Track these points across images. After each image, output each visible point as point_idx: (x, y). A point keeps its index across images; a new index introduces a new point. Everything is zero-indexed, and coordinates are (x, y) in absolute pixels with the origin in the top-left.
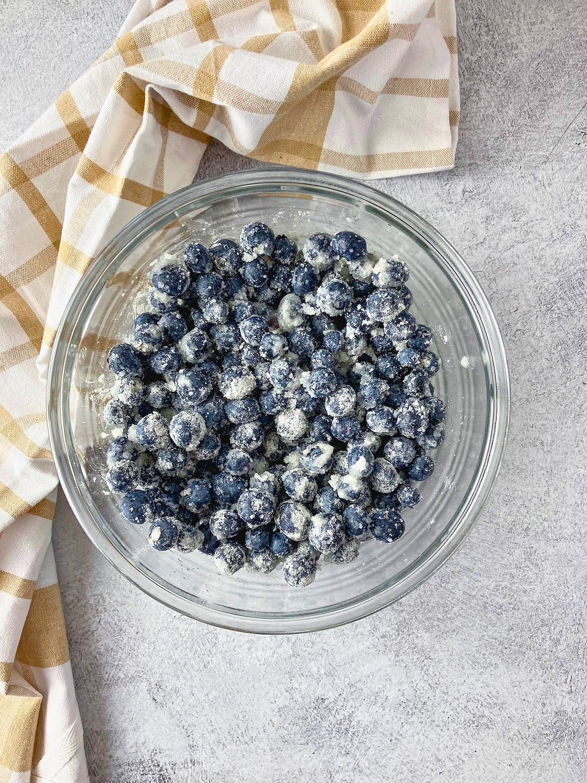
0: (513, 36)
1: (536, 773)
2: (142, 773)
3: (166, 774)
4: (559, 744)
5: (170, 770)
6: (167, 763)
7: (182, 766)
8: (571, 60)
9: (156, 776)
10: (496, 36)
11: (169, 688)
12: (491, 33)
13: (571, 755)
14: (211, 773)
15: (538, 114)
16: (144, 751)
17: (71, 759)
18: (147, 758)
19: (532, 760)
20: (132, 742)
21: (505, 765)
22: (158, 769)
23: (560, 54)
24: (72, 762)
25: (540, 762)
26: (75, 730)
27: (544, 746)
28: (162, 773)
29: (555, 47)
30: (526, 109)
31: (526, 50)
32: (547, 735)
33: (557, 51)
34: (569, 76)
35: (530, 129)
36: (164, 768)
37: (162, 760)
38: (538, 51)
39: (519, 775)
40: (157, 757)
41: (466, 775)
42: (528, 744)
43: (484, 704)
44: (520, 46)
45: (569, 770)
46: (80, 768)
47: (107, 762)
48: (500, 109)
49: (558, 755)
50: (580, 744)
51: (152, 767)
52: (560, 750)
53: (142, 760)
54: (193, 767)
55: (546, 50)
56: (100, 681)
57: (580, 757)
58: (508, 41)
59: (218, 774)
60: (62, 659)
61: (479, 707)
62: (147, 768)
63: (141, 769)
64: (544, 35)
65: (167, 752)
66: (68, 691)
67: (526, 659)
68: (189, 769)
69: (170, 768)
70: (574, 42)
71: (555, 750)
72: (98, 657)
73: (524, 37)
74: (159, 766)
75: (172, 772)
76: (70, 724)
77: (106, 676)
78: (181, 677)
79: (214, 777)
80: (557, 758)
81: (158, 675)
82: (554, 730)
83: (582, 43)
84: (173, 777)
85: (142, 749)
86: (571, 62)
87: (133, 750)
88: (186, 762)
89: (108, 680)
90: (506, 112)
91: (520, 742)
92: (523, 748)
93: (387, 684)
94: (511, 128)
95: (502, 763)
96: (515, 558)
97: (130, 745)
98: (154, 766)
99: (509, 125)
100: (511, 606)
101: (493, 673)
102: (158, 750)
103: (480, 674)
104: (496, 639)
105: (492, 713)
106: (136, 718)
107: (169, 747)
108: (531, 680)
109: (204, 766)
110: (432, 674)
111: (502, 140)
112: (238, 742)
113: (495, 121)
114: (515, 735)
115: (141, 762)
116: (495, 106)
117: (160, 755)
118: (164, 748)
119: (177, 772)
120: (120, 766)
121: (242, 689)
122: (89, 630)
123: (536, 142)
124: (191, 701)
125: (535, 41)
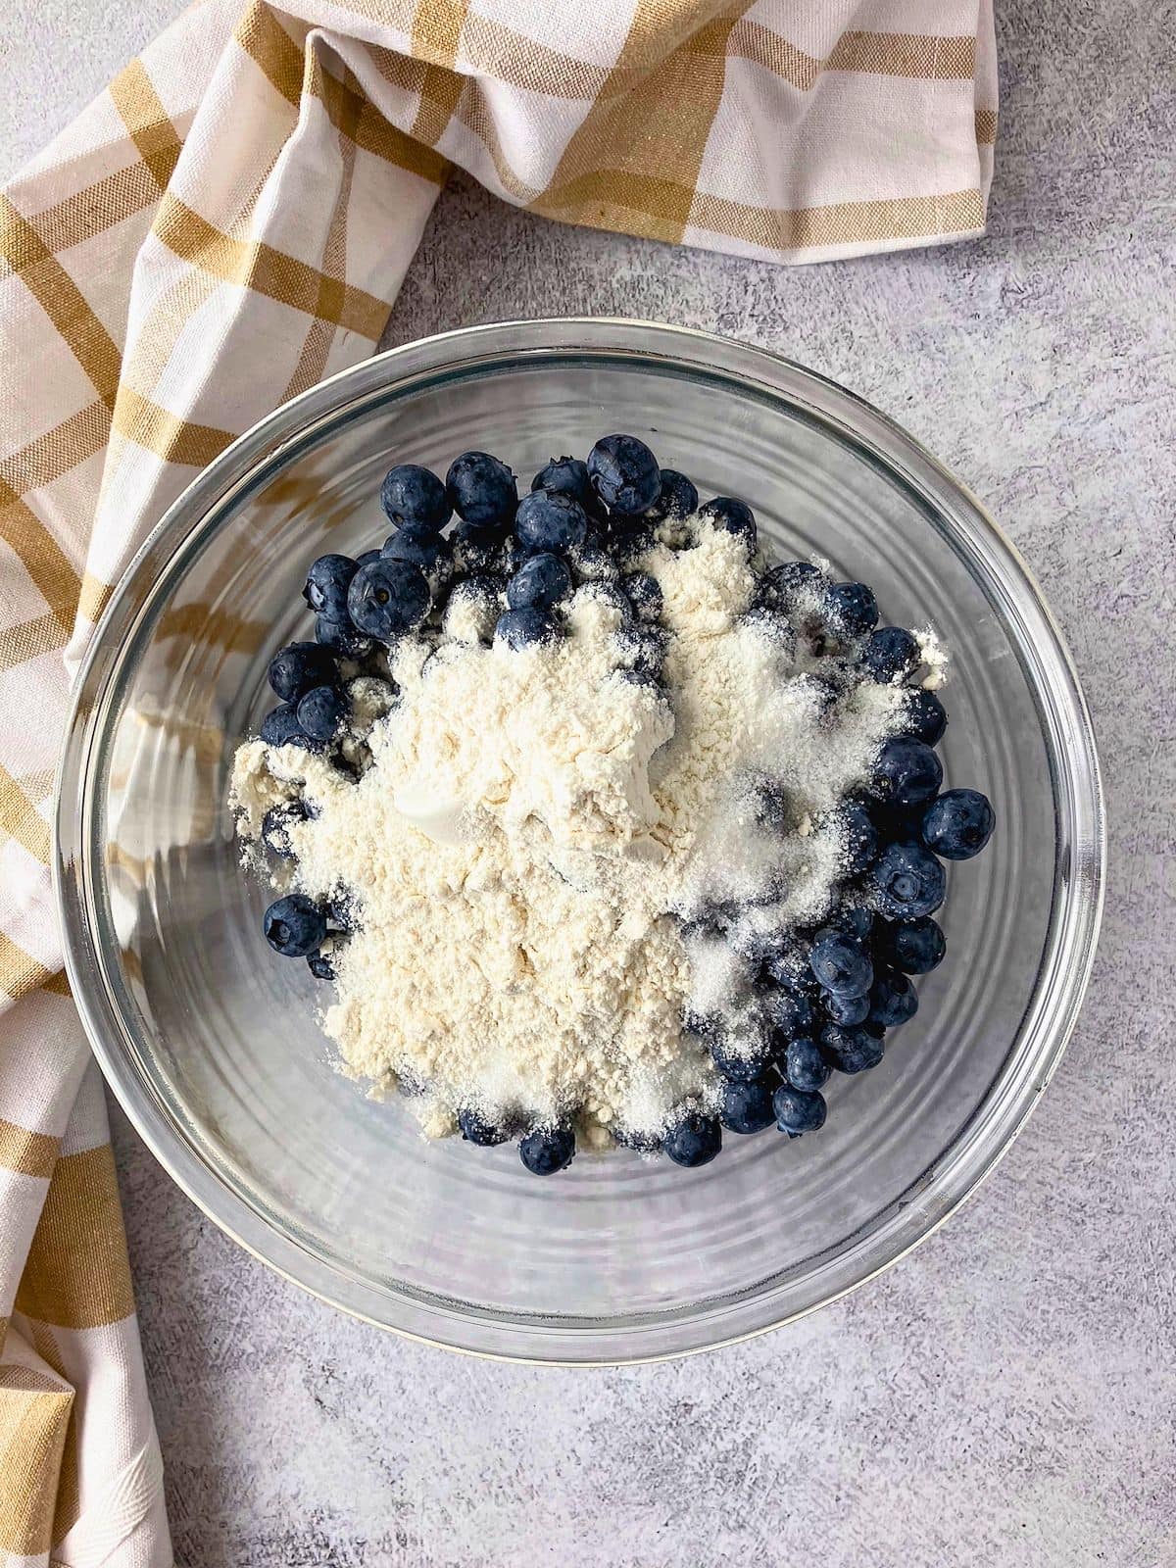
2: (290, 1561)
5: (351, 1557)
6: (346, 1540)
7: (377, 1548)
11: (351, 1376)
15: (1169, 119)
16: (297, 1514)
17: (135, 1528)
18: (302, 1527)
19: (1149, 1544)
20: (269, 1493)
21: (1089, 1555)
22: (325, 1552)
24: (138, 1536)
25: (1167, 1549)
26: (145, 1467)
28: (335, 1561)
30: (1142, 108)
35: (1152, 151)
36: (339, 1550)
37: (336, 1534)
40: (323, 1527)
42: (1141, 1509)
43: (1045, 1421)
46: (156, 1548)
47: (216, 1535)
48: (1086, 108)
51: (313, 1549)
53: (292, 1533)
54: (402, 1550)
56: (201, 1358)
60: (118, 1310)
61: (1033, 1429)
62: (301, 1551)
63: (290, 1553)
65: (346, 1517)
66: (131, 1380)
67: (1138, 1323)
68: (394, 1555)
69: (351, 1551)
72: (197, 1307)
74: (327, 1546)
75: (356, 1561)
76: (134, 1451)
77: (215, 1348)
78: (378, 1352)
81: (327, 1346)
85: (292, 1508)
87: (272, 1510)
88: (387, 1539)
89: (218, 1356)
90: (1100, 115)
91: (1123, 1505)
92: (1129, 1519)
93: (830, 1375)
94: (1110, 150)
95: (1082, 1551)
96: (1114, 1100)
97: (265, 1499)
98: (317, 1545)
99: (1107, 143)
100: (1106, 1206)
101: (1065, 1353)
102: (326, 1513)
103: (1036, 1356)
104: (1070, 1278)
105: (1061, 1442)
106: (278, 1441)
107: (351, 1505)
108: (1148, 1371)
109: (426, 1548)
110: (928, 1353)
111: (1090, 176)
112: (501, 1497)
113: (1074, 134)
114: (1111, 1489)
115: (290, 1538)
116: (1076, 100)
117: (331, 1522)
118: (339, 1507)
119: (366, 1560)
120: (243, 1545)
121: (510, 1381)
122: (178, 1248)
123: (1166, 180)
124: (399, 1405)
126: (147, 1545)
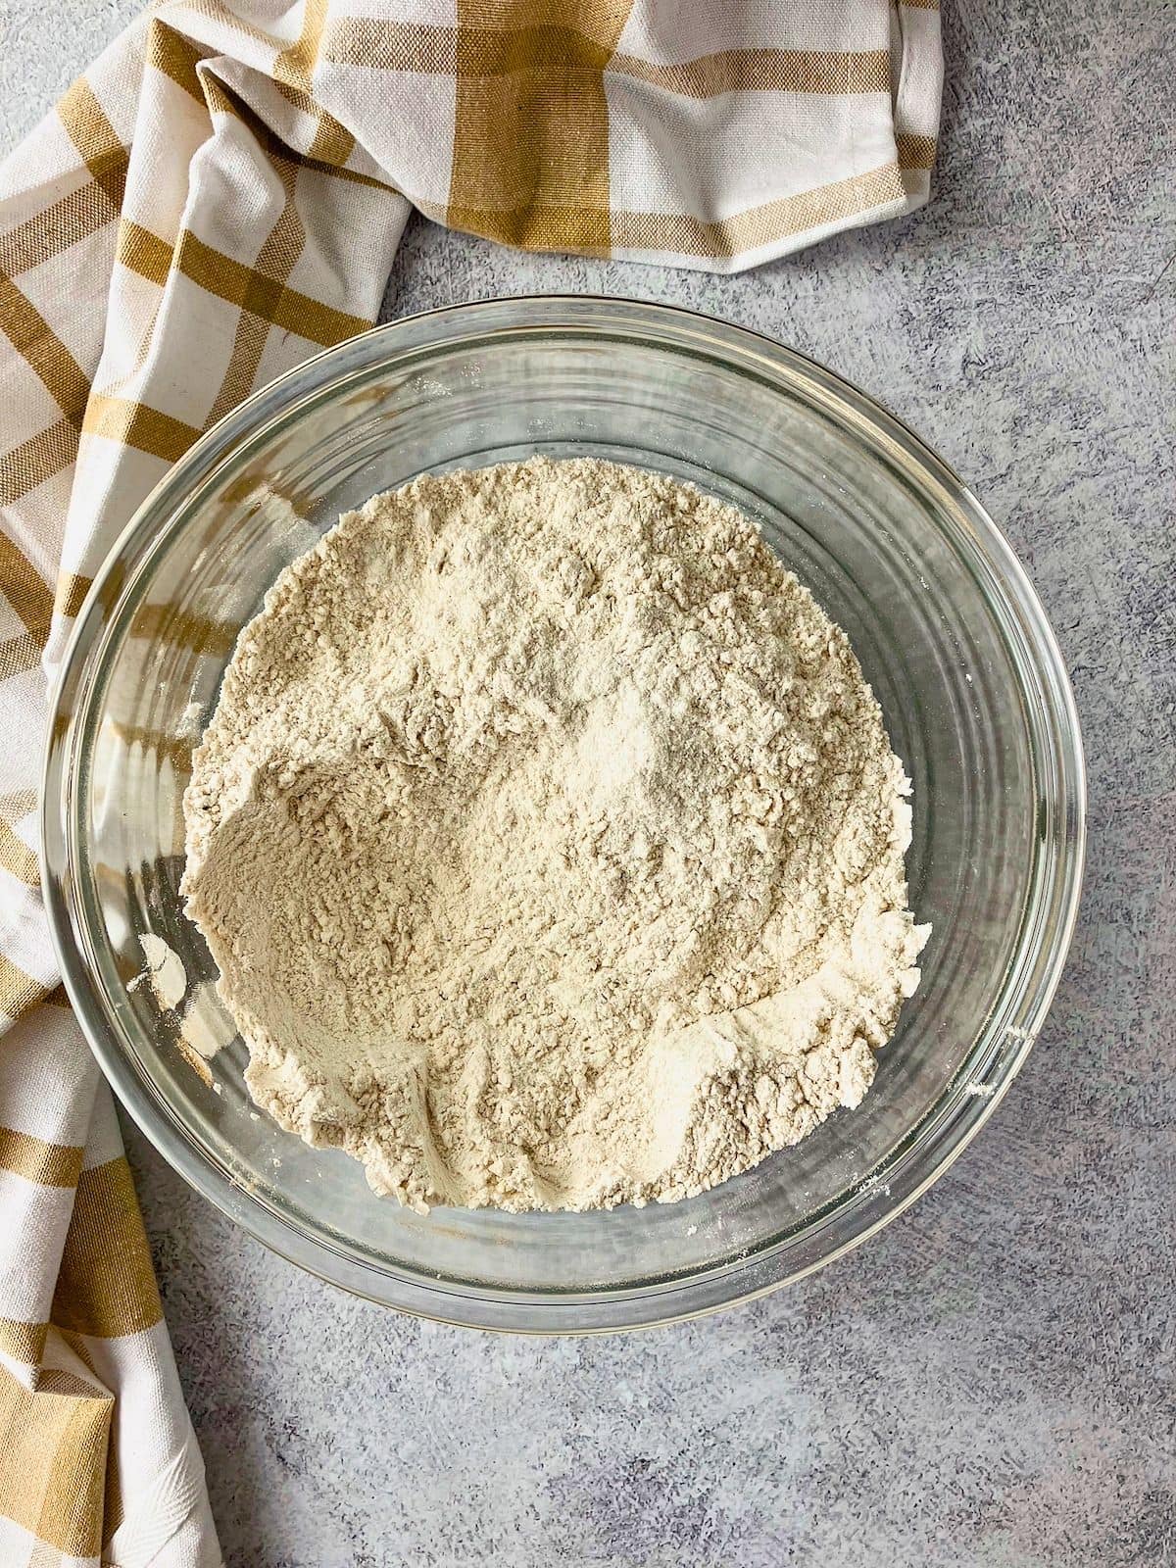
0: (1078, 19)
10: (1041, 19)
11: (313, 1434)
12: (1031, 12)
15: (1131, 191)
17: (180, 1527)
24: (183, 1534)
30: (1105, 181)
31: (1107, 51)
38: (1132, 54)
43: (994, 1476)
44: (1094, 41)
48: (1048, 180)
55: (1152, 50)
58: (1068, 30)
61: (982, 1484)
67: (1086, 1382)
73: (1104, 22)
78: (339, 1410)
81: (289, 1404)
82: (1142, 1532)
90: (1062, 187)
91: (1069, 1557)
93: (784, 1432)
94: (1072, 222)
96: (1065, 1163)
99: (1068, 216)
100: (1056, 1267)
101: (1014, 1411)
102: (289, 1565)
103: (987, 1413)
104: (1020, 1337)
105: (1009, 1496)
107: (313, 1558)
110: (881, 1412)
111: (1051, 249)
112: (461, 1551)
113: (1036, 207)
114: (1057, 1542)
116: (1038, 173)
121: (470, 1437)
123: (1127, 254)
124: (360, 1461)
125: (1126, 30)
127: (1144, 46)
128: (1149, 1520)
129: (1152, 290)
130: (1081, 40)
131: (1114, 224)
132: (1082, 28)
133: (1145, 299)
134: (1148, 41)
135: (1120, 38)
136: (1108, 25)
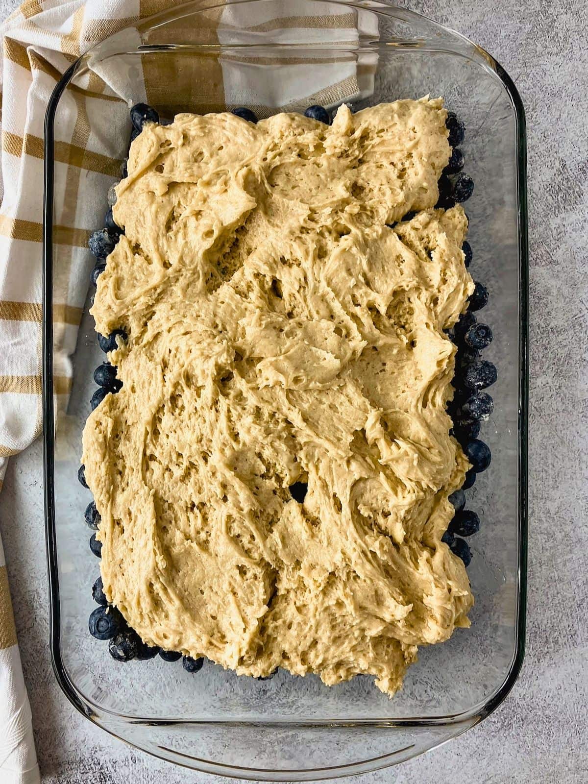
0: (443, 8)
1: (485, 762)
2: (82, 771)
3: (107, 772)
4: (507, 732)
5: (110, 768)
6: (108, 761)
7: (123, 764)
8: (503, 31)
9: (97, 775)
10: (426, 9)
11: (111, 680)
12: (420, 5)
13: (521, 743)
14: (153, 771)
15: (466, 91)
16: (84, 749)
17: (19, 744)
18: (87, 756)
19: (480, 748)
20: (71, 741)
21: (452, 754)
22: (98, 767)
23: (492, 25)
24: (20, 748)
25: (489, 751)
26: (22, 716)
27: (493, 734)
28: (103, 771)
29: (486, 19)
30: (455, 87)
31: (457, 22)
32: (494, 722)
33: (489, 22)
34: (501, 48)
36: (105, 766)
37: (103, 757)
38: (468, 24)
39: (467, 765)
40: (97, 755)
41: (413, 765)
42: (476, 731)
43: (434, 687)
44: (450, 18)
45: (519, 759)
46: (28, 753)
47: (47, 761)
48: (432, 87)
49: (507, 743)
50: (529, 732)
51: (92, 766)
52: (508, 738)
53: (82, 758)
54: (134, 765)
55: (478, 21)
56: (37, 679)
57: (529, 745)
58: (438, 14)
59: (159, 772)
60: (7, 642)
61: (428, 690)
62: (87, 767)
63: (81, 768)
64: (474, 5)
65: (107, 750)
66: (14, 675)
67: (469, 644)
68: (130, 767)
69: (110, 766)
70: (506, 13)
71: (504, 738)
72: (35, 655)
73: (454, 8)
74: (99, 764)
75: (113, 770)
76: (17, 709)
77: (43, 674)
78: (122, 670)
79: (155, 774)
80: (506, 747)
81: (100, 668)
82: (502, 717)
83: (514, 13)
84: (114, 775)
85: (82, 747)
86: (503, 34)
87: (72, 748)
88: (127, 759)
89: (45, 677)
90: (438, 91)
92: (471, 737)
95: (450, 752)
97: (69, 743)
98: (94, 764)
102: (98, 748)
103: (426, 659)
106: (74, 715)
107: (110, 744)
108: (474, 664)
109: (145, 763)
115: (81, 761)
117: (100, 753)
118: (104, 746)
119: (117, 770)
120: (60, 765)
122: (25, 627)
123: (466, 117)
124: (131, 691)
125: (465, 12)
126: (25, 751)
127: (474, 19)
128: (505, 711)
129: (477, 132)
130: (444, 18)
131: (461, 105)
132: (445, 12)
133: (475, 136)
134: (476, 16)
135: (463, 16)
136: (457, 10)
